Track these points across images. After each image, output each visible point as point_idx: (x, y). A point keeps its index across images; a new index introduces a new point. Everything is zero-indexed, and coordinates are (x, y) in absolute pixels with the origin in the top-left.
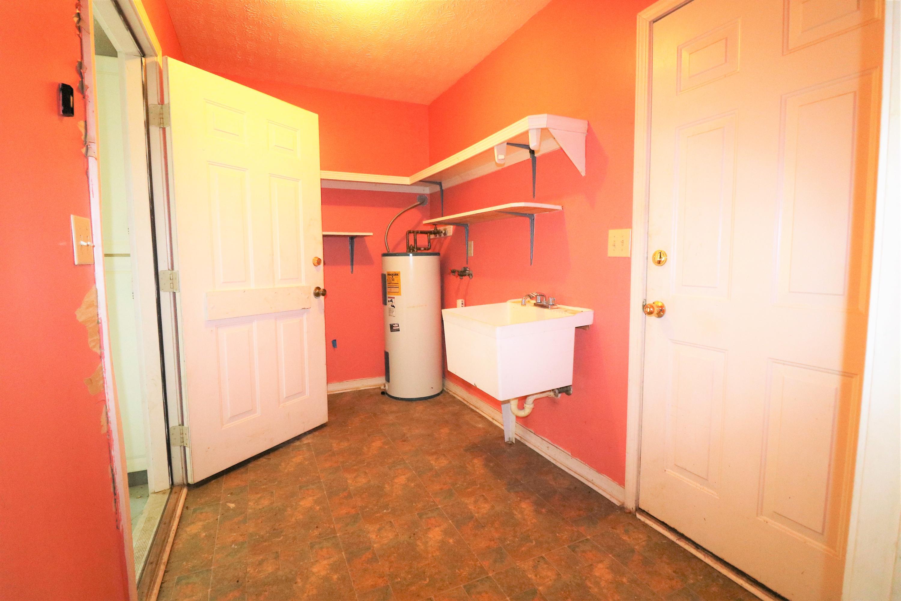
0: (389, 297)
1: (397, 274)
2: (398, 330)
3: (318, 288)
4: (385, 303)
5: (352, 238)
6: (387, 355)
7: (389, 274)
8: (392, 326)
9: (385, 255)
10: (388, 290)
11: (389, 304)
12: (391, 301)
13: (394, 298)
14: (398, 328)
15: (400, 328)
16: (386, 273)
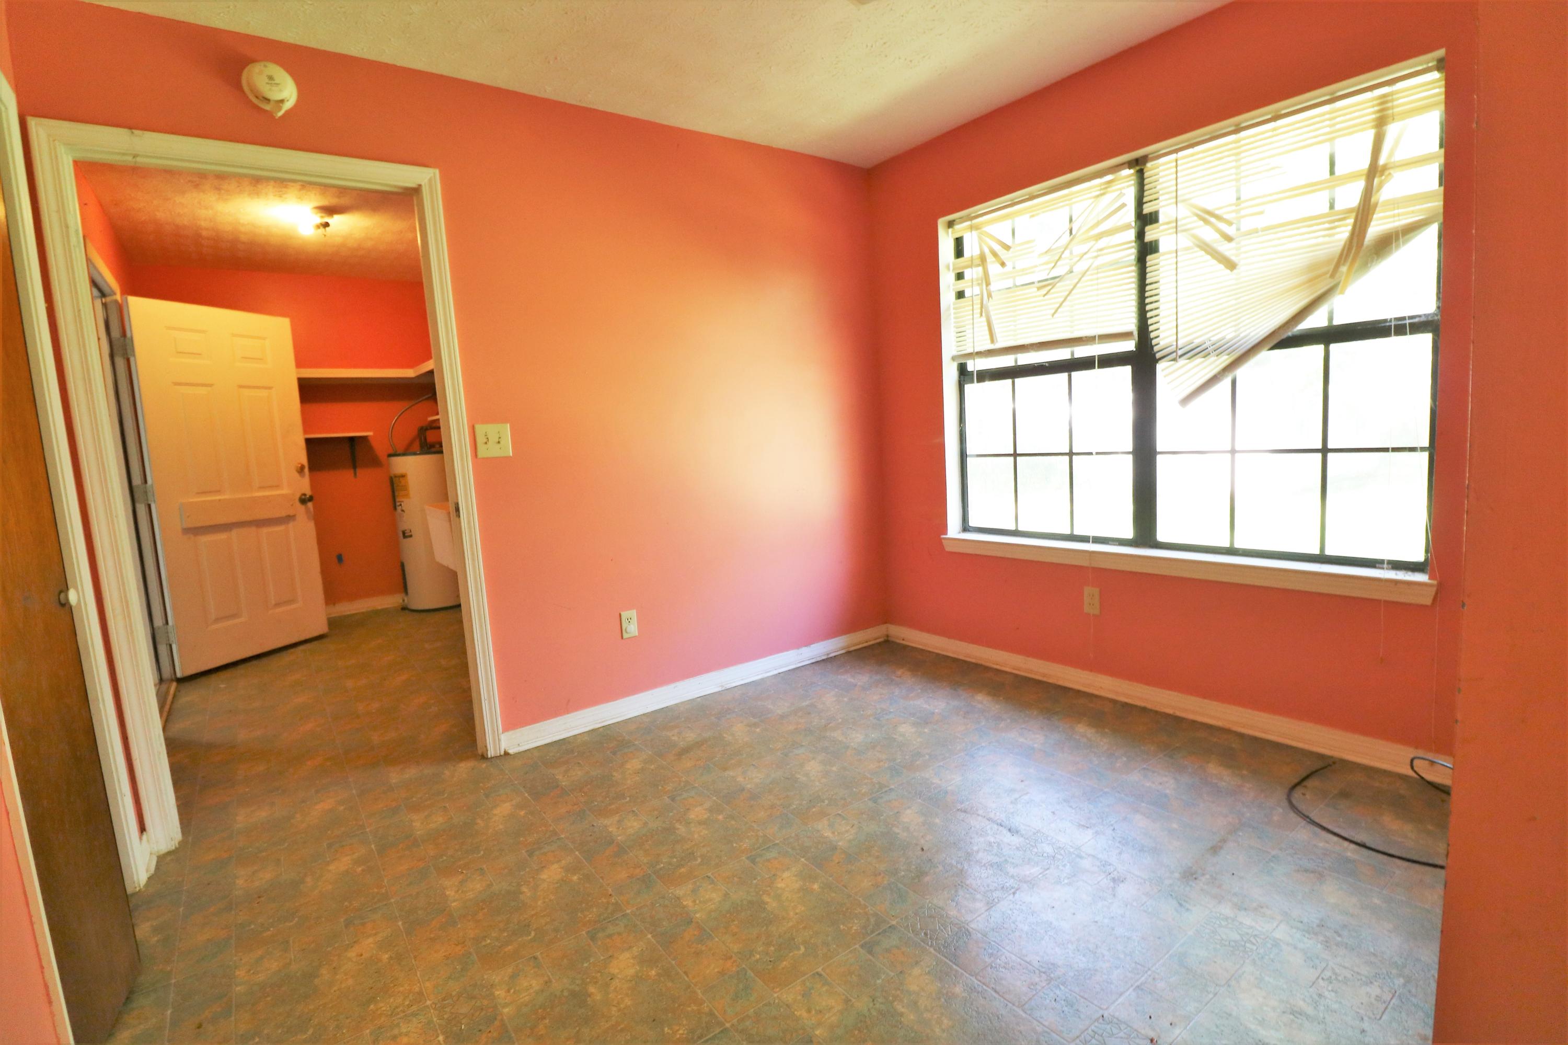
0: (399, 502)
1: (403, 476)
2: (411, 536)
3: (305, 495)
4: (395, 508)
5: (352, 439)
6: (402, 566)
7: (395, 477)
8: (404, 533)
9: (390, 455)
10: (396, 494)
11: (399, 508)
12: (401, 505)
13: (403, 502)
14: (410, 534)
15: (413, 533)
16: (392, 476)
